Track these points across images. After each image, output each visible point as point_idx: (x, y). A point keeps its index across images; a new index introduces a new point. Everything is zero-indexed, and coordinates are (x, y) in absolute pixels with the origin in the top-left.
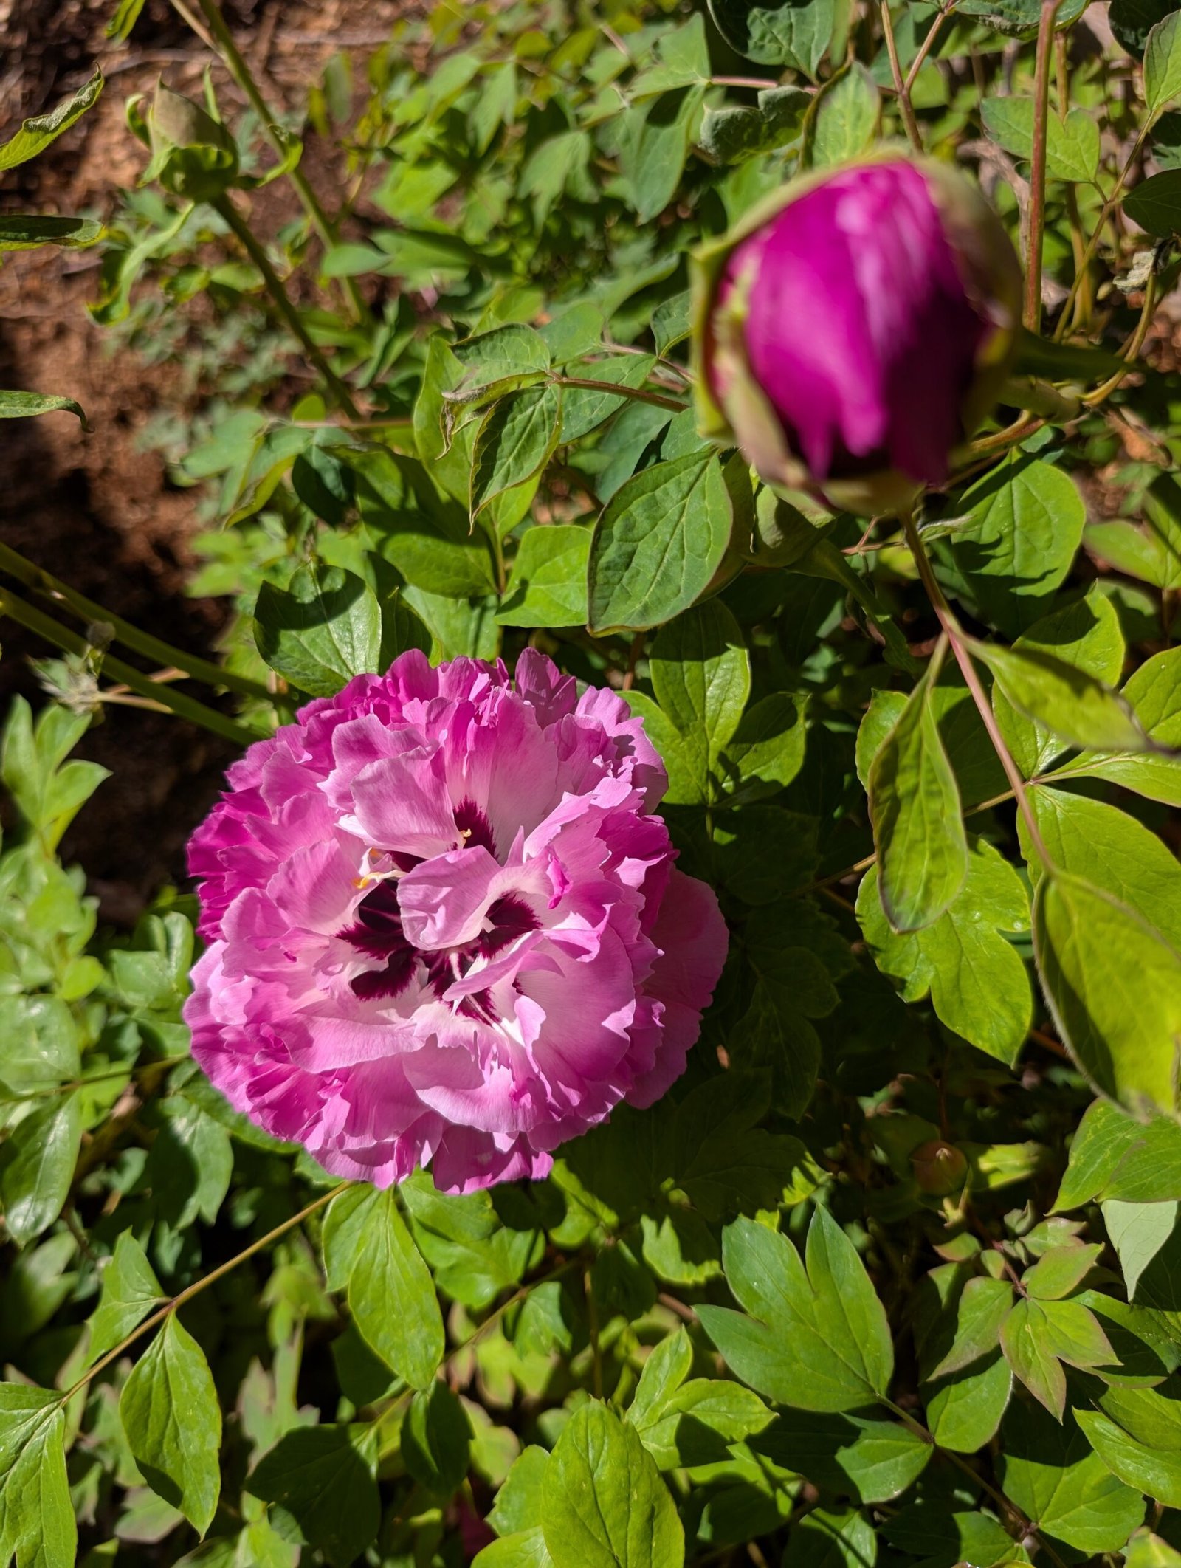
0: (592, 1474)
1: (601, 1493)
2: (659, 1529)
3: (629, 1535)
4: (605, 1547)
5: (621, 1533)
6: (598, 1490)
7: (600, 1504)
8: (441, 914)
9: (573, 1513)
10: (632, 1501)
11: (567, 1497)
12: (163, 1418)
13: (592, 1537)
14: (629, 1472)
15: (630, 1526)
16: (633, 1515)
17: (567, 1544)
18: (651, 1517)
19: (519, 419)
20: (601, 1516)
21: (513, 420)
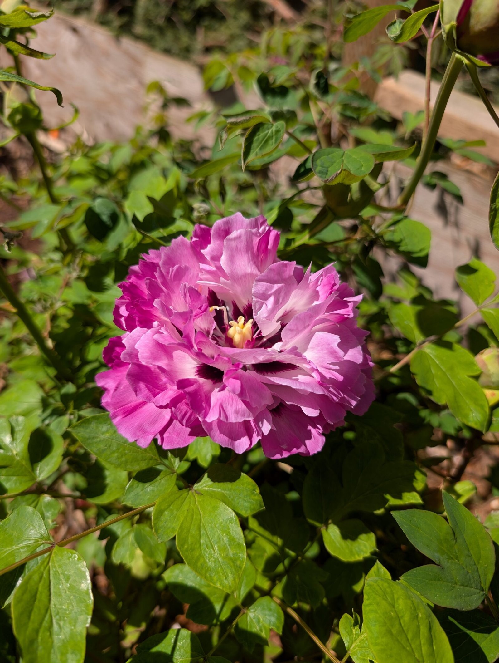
0: (394, 607)
1: (402, 617)
2: (435, 637)
3: (422, 643)
4: (411, 653)
5: (418, 642)
6: (400, 615)
7: (403, 625)
8: (271, 300)
9: (389, 632)
10: (419, 618)
11: (385, 623)
12: (43, 612)
13: (404, 648)
14: (412, 601)
15: (421, 636)
16: (421, 627)
17: (391, 656)
18: (430, 629)
19: (261, 135)
20: (405, 633)
21: (259, 135)
